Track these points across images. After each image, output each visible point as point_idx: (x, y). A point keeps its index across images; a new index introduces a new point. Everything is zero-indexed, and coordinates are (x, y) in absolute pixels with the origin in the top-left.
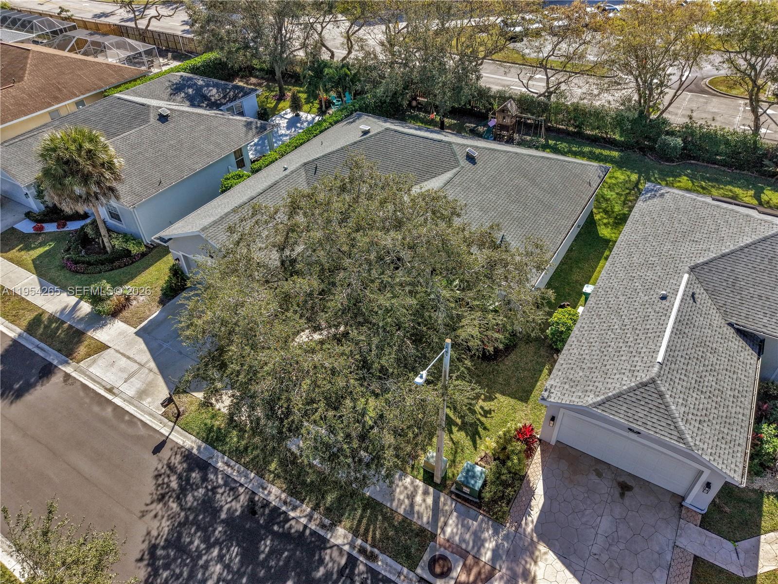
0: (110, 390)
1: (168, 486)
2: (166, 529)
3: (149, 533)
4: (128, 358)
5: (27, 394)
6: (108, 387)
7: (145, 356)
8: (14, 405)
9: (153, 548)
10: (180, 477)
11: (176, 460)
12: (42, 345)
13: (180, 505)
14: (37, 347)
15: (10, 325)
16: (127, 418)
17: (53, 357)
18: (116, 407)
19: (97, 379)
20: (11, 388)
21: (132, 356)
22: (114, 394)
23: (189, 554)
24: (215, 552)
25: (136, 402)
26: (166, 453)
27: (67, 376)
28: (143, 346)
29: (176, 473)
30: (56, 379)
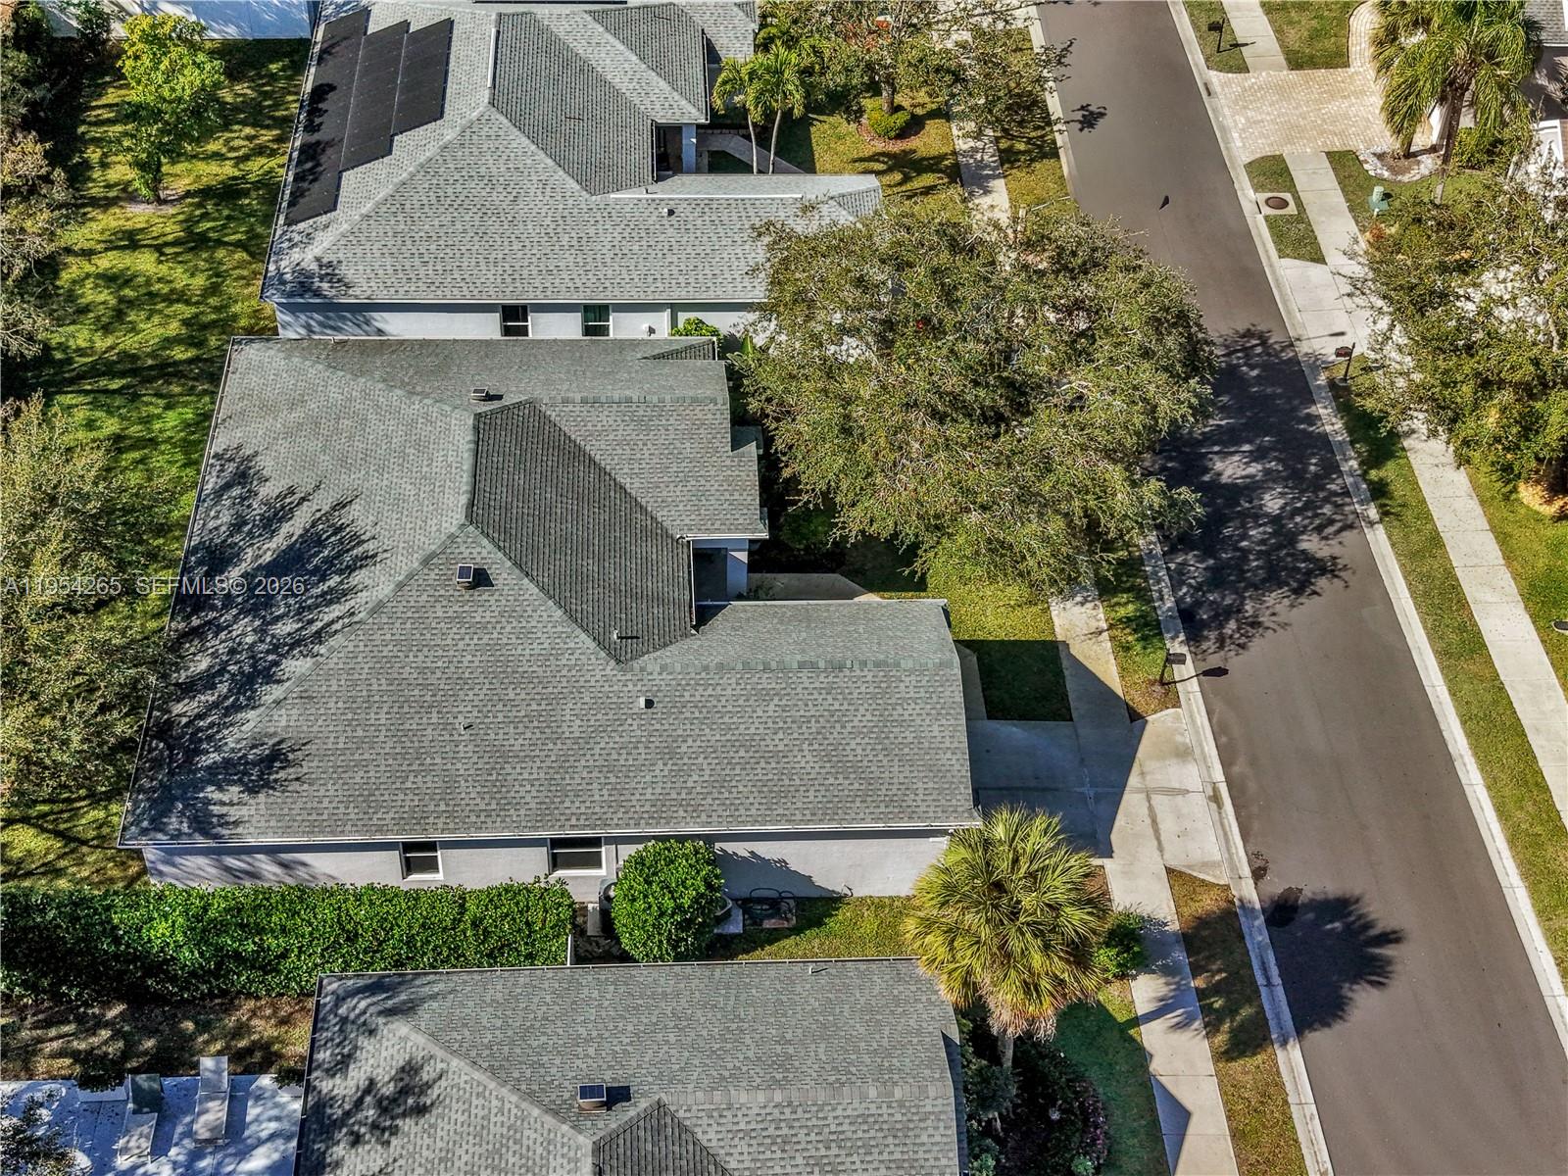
0: (1216, 798)
1: (1239, 629)
2: (1273, 595)
3: (1292, 606)
4: (1154, 822)
5: (1331, 896)
6: (1214, 806)
7: (1132, 802)
8: (1357, 892)
9: (1298, 592)
10: (1221, 626)
11: (1209, 645)
12: (1260, 980)
13: (1242, 604)
14: (1269, 984)
15: (1289, 1087)
16: (1224, 739)
17: (1257, 935)
18: (1226, 765)
19: (1220, 832)
20: (1348, 927)
21: (1148, 821)
22: (1215, 789)
23: (1270, 562)
24: (1244, 544)
25: (1197, 751)
26: (1214, 661)
27: (1258, 874)
28: (1120, 821)
29: (1221, 634)
30: (1276, 886)
